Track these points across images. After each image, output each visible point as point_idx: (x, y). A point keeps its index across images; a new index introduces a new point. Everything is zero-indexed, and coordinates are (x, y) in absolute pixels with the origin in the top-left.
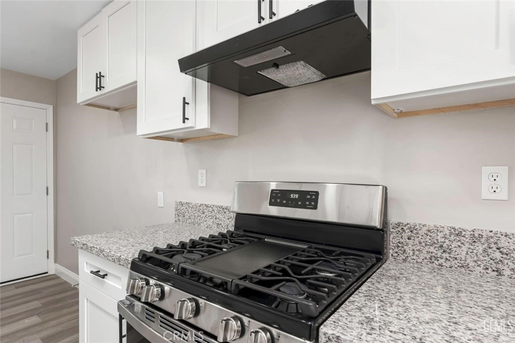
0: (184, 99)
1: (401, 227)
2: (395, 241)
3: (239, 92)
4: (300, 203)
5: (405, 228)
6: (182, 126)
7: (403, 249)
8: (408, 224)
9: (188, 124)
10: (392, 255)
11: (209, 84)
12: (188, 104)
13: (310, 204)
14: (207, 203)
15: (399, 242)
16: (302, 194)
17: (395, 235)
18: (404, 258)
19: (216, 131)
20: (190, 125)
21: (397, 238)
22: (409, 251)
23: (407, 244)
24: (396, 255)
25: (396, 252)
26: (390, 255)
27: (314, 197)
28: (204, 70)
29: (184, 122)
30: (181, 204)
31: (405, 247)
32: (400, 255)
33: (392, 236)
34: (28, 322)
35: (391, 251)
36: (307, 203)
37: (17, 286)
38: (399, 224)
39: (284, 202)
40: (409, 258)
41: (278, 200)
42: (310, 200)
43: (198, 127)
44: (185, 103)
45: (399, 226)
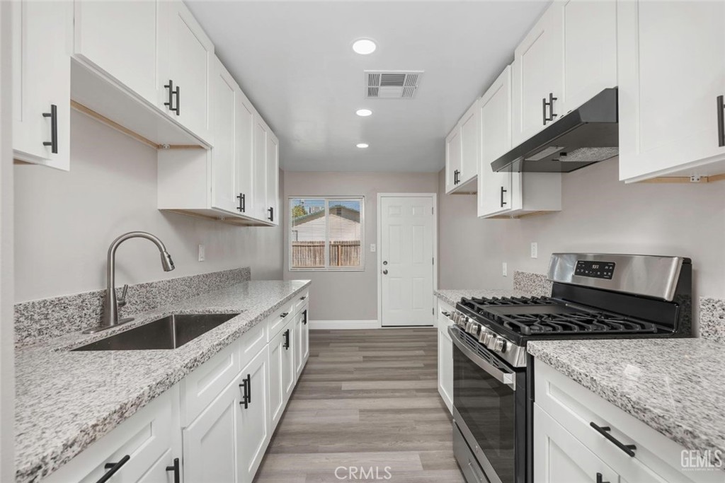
0: (502, 188)
1: (711, 304)
2: (706, 319)
3: (562, 172)
4: (599, 273)
5: (716, 305)
6: (501, 209)
7: (714, 329)
8: (719, 301)
9: (505, 207)
10: (702, 335)
11: (521, 173)
12: (505, 191)
13: (607, 275)
14: (537, 273)
15: (710, 321)
16: (602, 264)
17: (705, 312)
18: (716, 339)
19: (528, 209)
20: (508, 208)
21: (708, 316)
22: (721, 332)
23: (719, 324)
24: (707, 334)
25: (707, 332)
26: (700, 334)
27: (611, 268)
28: (517, 163)
29: (502, 206)
30: (518, 273)
31: (717, 327)
32: (711, 335)
33: (702, 313)
34: (417, 353)
35: (701, 330)
36: (605, 273)
37: (415, 330)
38: (709, 301)
39: (587, 272)
40: (722, 340)
41: (582, 271)
42: (608, 271)
43: (514, 209)
44: (503, 191)
45: (709, 302)
